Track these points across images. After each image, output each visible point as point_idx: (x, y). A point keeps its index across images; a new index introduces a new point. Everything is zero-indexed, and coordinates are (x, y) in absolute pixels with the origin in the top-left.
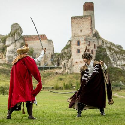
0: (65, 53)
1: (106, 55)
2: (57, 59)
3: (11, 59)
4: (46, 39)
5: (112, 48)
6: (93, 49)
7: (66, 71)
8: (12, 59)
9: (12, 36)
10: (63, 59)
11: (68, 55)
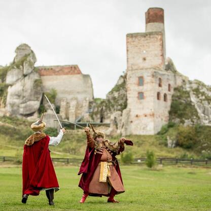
0: (114, 98)
1: (190, 104)
2: (100, 109)
3: (15, 108)
4: (79, 72)
5: (201, 91)
6: (167, 92)
7: (119, 131)
8: (18, 109)
9: (18, 67)
10: (110, 110)
11: (121, 102)
